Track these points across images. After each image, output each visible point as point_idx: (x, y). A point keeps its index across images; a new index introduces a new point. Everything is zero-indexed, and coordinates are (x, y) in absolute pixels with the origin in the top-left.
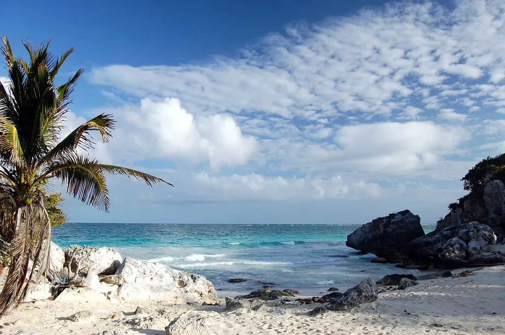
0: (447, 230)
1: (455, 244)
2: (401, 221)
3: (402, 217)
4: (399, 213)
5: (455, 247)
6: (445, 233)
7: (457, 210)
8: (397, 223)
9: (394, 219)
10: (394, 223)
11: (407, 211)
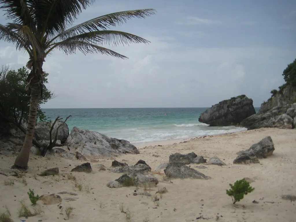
0: (275, 109)
1: (284, 119)
2: (240, 103)
3: (240, 100)
4: (239, 97)
5: (285, 120)
6: (274, 111)
7: (277, 95)
8: (237, 104)
9: (235, 101)
10: (235, 104)
11: (244, 96)
